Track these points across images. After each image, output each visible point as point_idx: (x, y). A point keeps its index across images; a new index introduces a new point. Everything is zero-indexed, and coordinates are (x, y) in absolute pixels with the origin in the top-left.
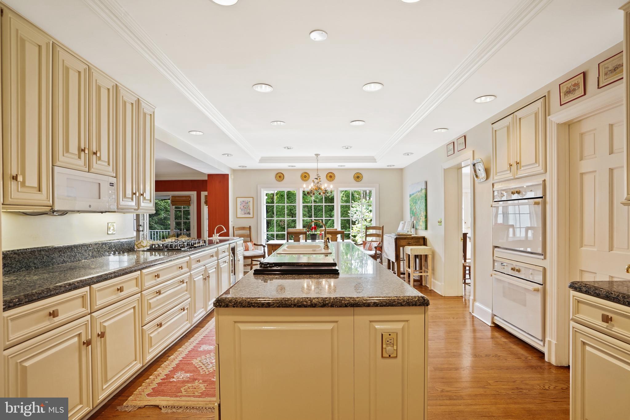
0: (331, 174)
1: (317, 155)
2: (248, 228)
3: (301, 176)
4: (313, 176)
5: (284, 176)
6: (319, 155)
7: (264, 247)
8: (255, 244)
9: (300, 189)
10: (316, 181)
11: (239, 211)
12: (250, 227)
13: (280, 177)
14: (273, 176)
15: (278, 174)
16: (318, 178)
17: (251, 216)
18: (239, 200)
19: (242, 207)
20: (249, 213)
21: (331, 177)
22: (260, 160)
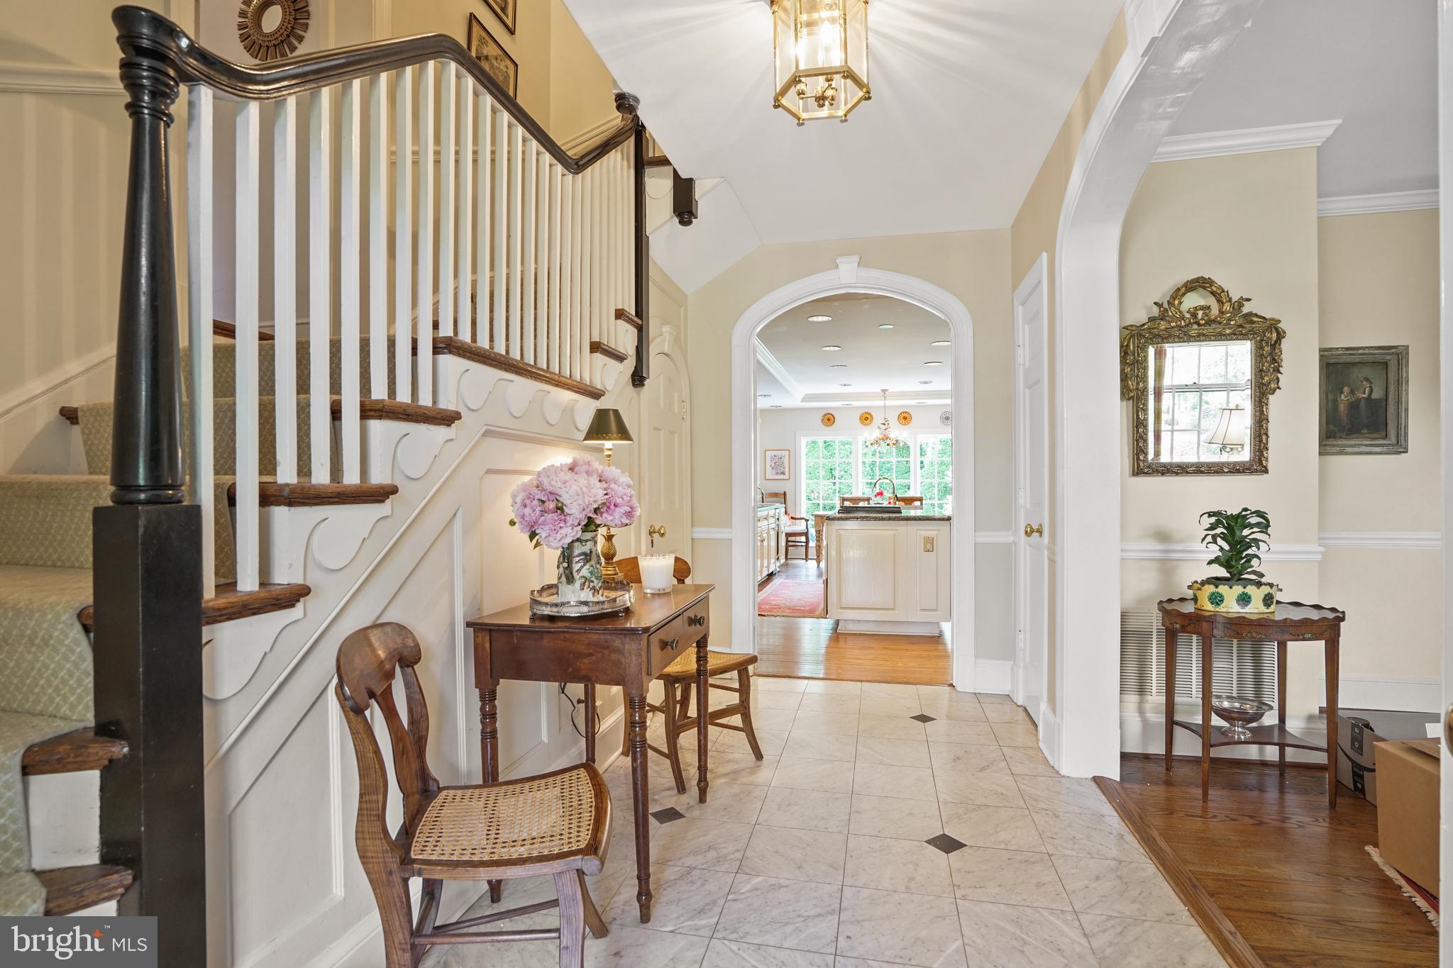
0: (905, 415)
1: (884, 391)
2: (782, 494)
3: (861, 418)
4: (878, 419)
5: (834, 418)
6: (887, 390)
7: (807, 520)
8: (792, 518)
9: (859, 437)
10: (883, 427)
11: (769, 469)
12: (785, 492)
13: (829, 420)
14: (819, 417)
15: (825, 415)
16: (886, 423)
17: (786, 477)
18: (769, 454)
19: (773, 465)
20: (783, 473)
21: (905, 418)
22: (803, 399)
